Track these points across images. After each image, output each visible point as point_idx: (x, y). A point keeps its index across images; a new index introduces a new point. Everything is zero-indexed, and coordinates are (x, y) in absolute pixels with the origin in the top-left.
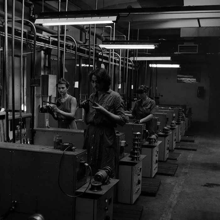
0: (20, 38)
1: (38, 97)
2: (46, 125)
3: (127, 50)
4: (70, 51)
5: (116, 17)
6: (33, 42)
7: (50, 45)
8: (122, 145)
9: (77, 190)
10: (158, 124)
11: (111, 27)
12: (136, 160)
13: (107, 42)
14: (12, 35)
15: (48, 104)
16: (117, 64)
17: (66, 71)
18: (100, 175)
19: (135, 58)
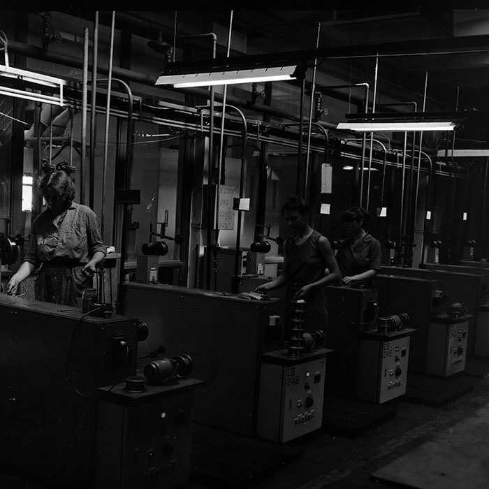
1: (196, 229)
2: (151, 278)
4: (257, 137)
7: (199, 126)
8: (270, 324)
9: (101, 387)
10: (437, 296)
11: (367, 85)
12: (296, 355)
16: (398, 165)
18: (154, 366)
19: (449, 151)
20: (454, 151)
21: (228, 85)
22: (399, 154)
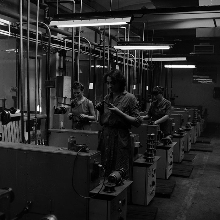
0: (35, 40)
1: (53, 98)
2: (61, 126)
3: (141, 51)
4: (85, 53)
5: (130, 18)
6: (48, 44)
8: (136, 146)
9: (90, 191)
10: (173, 126)
12: (151, 161)
13: (122, 43)
14: (27, 37)
15: (63, 106)
16: (132, 65)
17: (81, 72)
18: (114, 176)
19: (150, 59)
20: (152, 58)
21: (81, 27)
22: (132, 60)
